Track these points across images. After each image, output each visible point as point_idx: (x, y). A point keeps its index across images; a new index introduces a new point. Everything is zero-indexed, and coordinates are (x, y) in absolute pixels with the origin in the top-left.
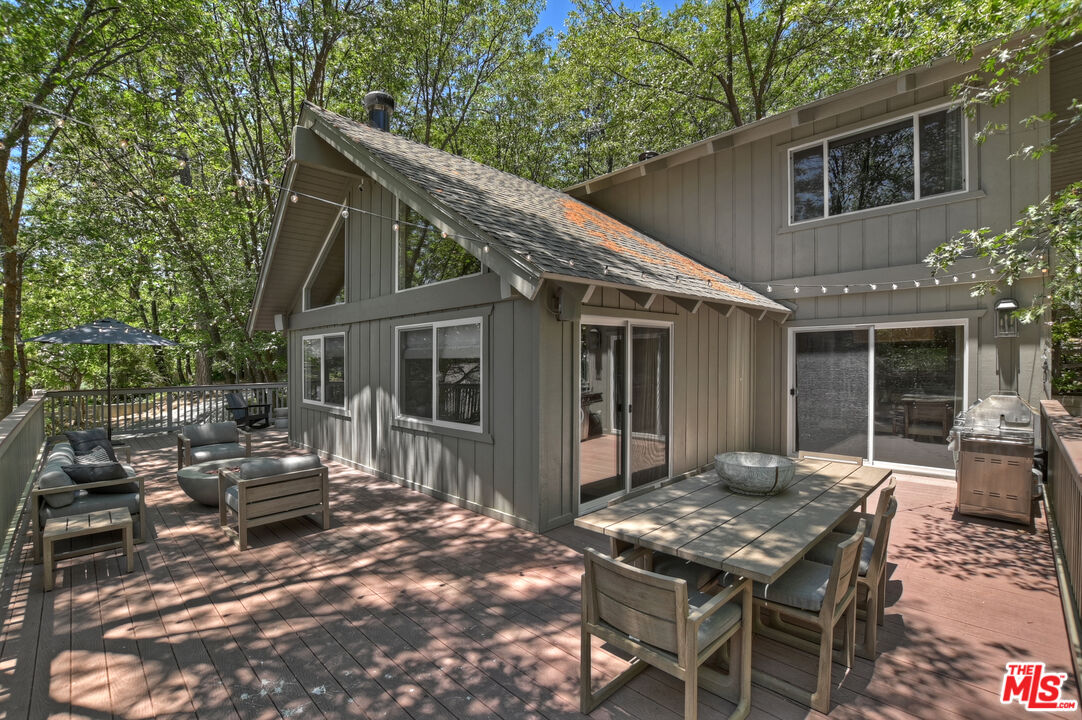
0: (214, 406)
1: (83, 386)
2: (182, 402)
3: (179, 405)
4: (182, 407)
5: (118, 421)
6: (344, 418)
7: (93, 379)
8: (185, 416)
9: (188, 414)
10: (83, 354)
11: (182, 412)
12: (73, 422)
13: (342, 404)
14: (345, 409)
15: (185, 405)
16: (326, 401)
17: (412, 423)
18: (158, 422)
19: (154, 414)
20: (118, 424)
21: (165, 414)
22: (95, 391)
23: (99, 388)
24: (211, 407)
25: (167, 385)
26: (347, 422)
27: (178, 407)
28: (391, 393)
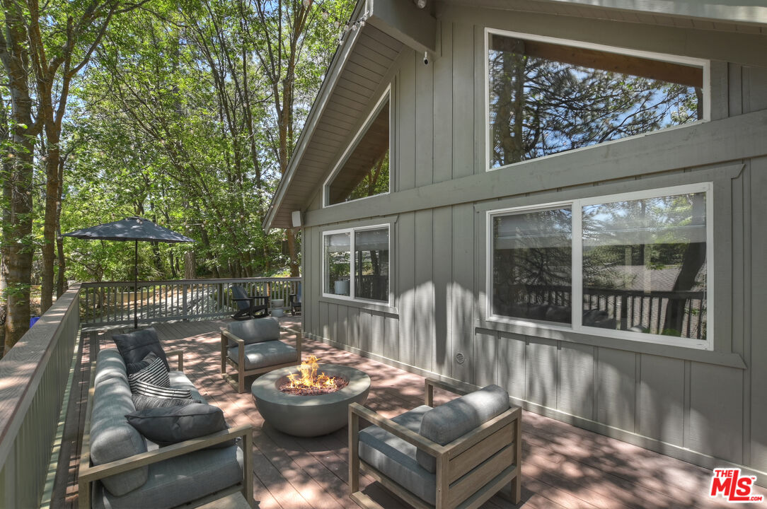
0: (200, 295)
1: (104, 279)
2: (175, 292)
3: (172, 293)
4: (175, 296)
5: (129, 305)
6: (385, 315)
7: (111, 273)
8: (178, 302)
9: (181, 301)
10: (105, 253)
11: (175, 300)
12: (96, 305)
13: (385, 299)
14: (389, 305)
15: (178, 294)
16: (356, 295)
17: (524, 328)
18: (157, 307)
19: (154, 300)
20: (129, 308)
21: (163, 300)
22: (111, 283)
23: (115, 280)
24: (197, 296)
25: (163, 278)
26: (393, 320)
27: (172, 296)
28: (476, 291)
